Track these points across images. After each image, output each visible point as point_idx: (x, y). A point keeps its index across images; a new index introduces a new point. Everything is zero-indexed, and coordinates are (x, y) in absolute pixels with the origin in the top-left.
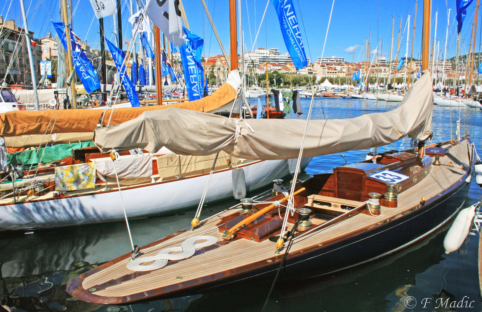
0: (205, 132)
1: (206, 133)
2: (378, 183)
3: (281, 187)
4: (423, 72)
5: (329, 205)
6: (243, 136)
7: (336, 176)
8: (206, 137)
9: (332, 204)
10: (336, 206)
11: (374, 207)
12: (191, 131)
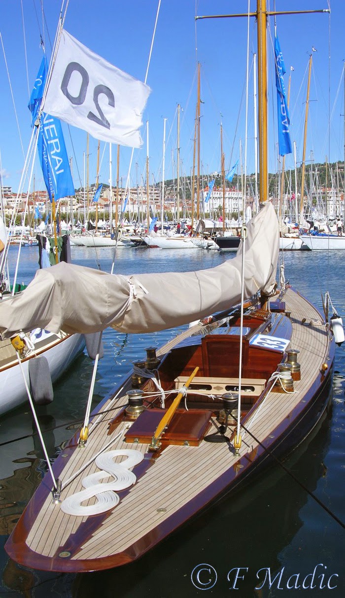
0: (105, 297)
1: (107, 299)
2: (265, 351)
3: (145, 370)
4: (263, 203)
5: (209, 387)
6: (139, 300)
7: (206, 348)
8: (107, 304)
9: (213, 386)
10: (218, 388)
11: (286, 382)
12: (92, 297)
